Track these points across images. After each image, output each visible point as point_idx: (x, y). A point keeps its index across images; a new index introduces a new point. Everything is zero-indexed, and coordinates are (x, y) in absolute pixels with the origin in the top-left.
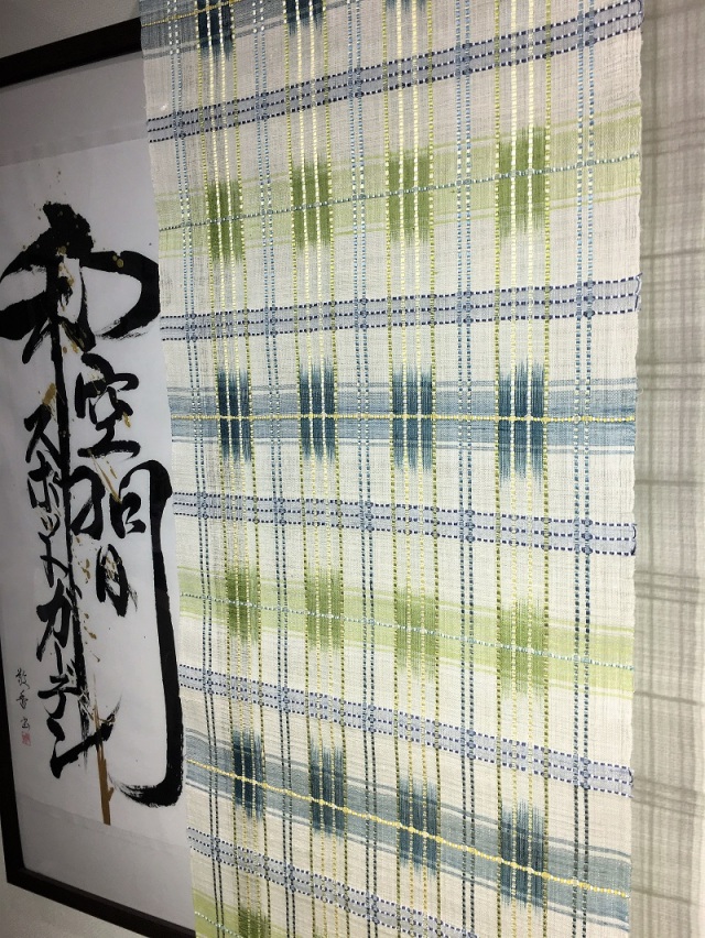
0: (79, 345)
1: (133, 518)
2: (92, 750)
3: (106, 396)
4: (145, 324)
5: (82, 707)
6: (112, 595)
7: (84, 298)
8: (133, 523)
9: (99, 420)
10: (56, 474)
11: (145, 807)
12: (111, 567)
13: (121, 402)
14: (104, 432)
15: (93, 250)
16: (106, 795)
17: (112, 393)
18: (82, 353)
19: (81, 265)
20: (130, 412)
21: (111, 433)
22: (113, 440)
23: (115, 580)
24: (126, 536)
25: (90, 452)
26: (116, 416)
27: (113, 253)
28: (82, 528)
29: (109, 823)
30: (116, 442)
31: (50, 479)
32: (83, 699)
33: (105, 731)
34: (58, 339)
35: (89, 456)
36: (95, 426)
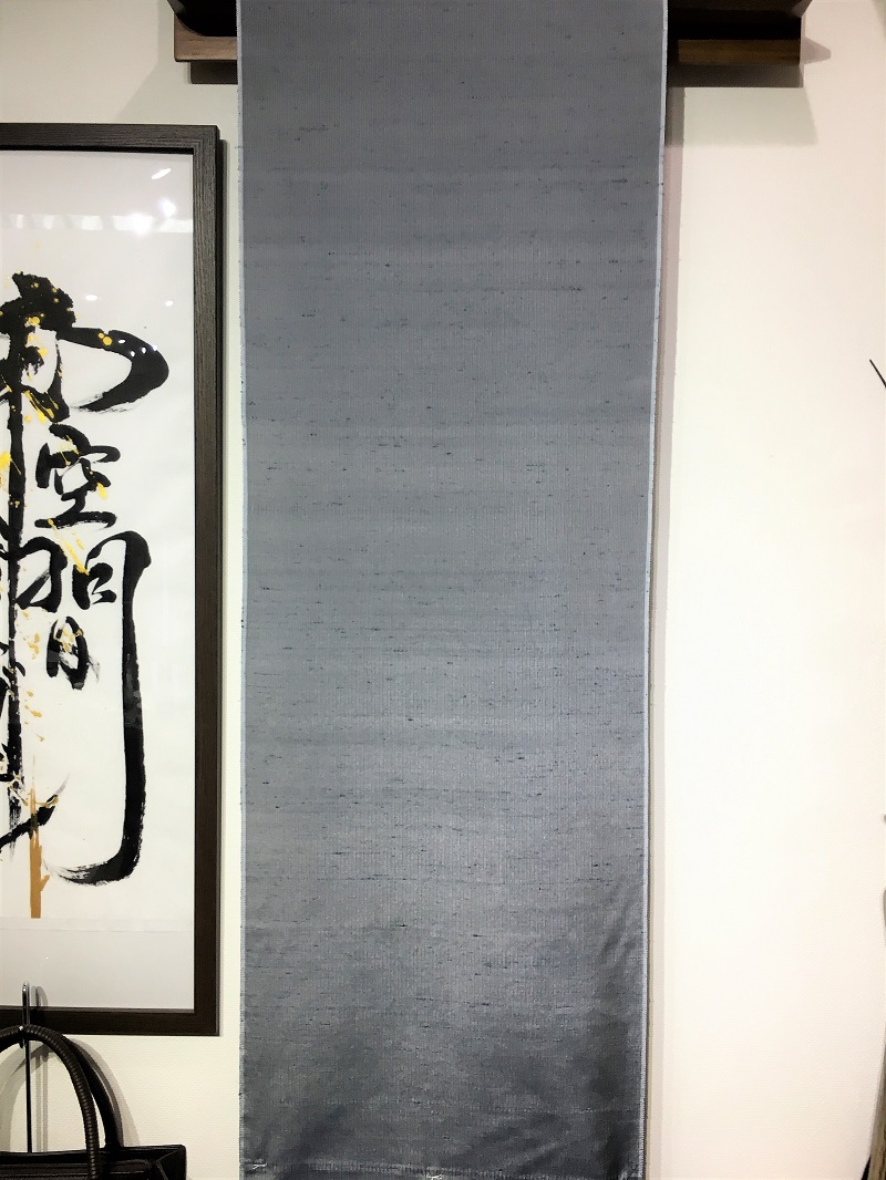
0: (46, 414)
1: (103, 588)
2: (24, 839)
3: (78, 467)
4: (132, 400)
5: (13, 794)
6: (66, 669)
7: (58, 369)
8: (102, 593)
9: (66, 490)
11: (90, 887)
12: (68, 639)
13: (96, 473)
14: (72, 502)
15: (74, 325)
16: (37, 885)
17: (86, 464)
18: (51, 423)
19: (58, 337)
20: (106, 483)
21: (80, 503)
22: (83, 511)
23: (74, 652)
24: (92, 606)
25: (51, 523)
26: (91, 486)
27: (100, 331)
28: (33, 601)
29: (39, 916)
30: (87, 513)
32: (16, 785)
33: (43, 815)
34: (19, 407)
35: (50, 527)
36: (60, 496)
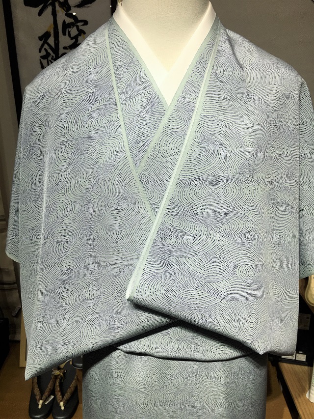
0: (64, 9)
3: (75, 28)
4: (91, 3)
9: (72, 35)
10: (53, 56)
13: (81, 30)
14: (74, 40)
17: (77, 27)
18: (65, 12)
20: (84, 33)
21: (77, 41)
25: (68, 48)
26: (79, 34)
31: (50, 58)
34: (55, 7)
35: (68, 49)
36: (70, 38)
